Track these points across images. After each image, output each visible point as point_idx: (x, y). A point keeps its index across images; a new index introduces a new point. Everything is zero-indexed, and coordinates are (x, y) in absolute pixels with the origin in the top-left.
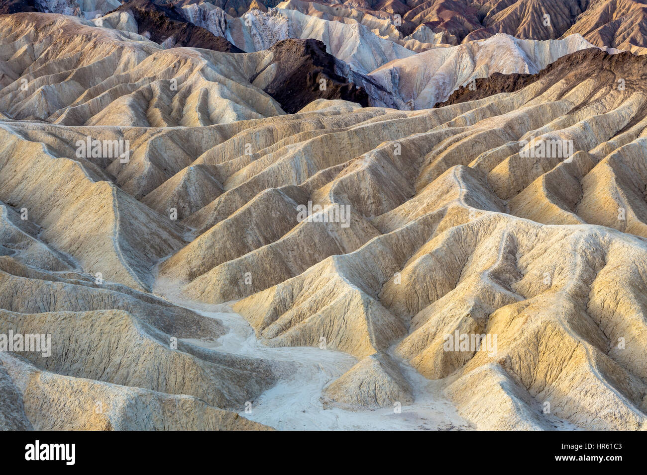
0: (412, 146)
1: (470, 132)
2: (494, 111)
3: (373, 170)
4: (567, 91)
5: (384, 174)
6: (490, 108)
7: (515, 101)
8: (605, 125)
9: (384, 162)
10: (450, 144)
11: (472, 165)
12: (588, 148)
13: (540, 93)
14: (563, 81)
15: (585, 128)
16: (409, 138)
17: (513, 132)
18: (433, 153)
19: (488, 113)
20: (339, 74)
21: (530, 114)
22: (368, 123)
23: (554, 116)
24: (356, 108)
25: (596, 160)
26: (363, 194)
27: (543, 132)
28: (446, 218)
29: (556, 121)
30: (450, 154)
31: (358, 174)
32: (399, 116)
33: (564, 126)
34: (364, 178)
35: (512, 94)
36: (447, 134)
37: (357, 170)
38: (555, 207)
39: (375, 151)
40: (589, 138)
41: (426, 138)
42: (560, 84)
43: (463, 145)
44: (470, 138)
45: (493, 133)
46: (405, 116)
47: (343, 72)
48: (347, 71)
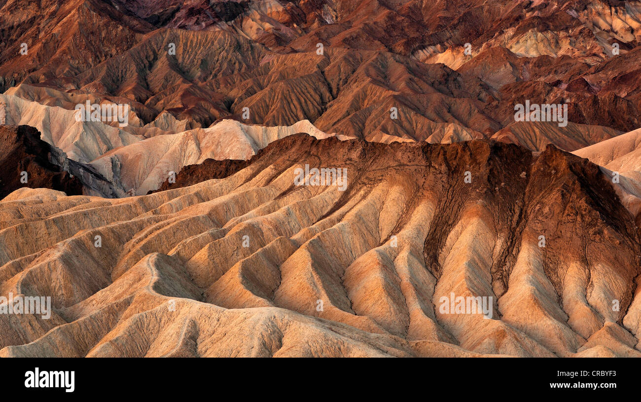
0: (111, 234)
1: (173, 219)
2: (201, 198)
3: (66, 259)
4: (276, 176)
5: (77, 263)
6: (197, 194)
7: (224, 187)
8: (309, 210)
9: (78, 251)
10: (151, 233)
11: (172, 253)
12: (291, 234)
13: (248, 180)
14: (272, 166)
15: (288, 213)
16: (109, 226)
17: (216, 219)
18: (133, 240)
19: (196, 199)
20: (55, 162)
21: (236, 200)
22: (70, 212)
23: (261, 202)
24: (61, 196)
25: (297, 245)
26: (53, 284)
27: (247, 218)
28: (132, 306)
29: (262, 206)
30: (149, 242)
31: (49, 264)
32: (103, 204)
33: (269, 212)
34: (55, 268)
35: (222, 181)
36: (149, 221)
37: (48, 260)
38: (249, 292)
39: (69, 240)
40: (292, 224)
41: (127, 225)
42: (269, 170)
43: (164, 232)
44: (171, 225)
45: (195, 220)
46: (110, 204)
47: (58, 160)
48: (62, 159)
